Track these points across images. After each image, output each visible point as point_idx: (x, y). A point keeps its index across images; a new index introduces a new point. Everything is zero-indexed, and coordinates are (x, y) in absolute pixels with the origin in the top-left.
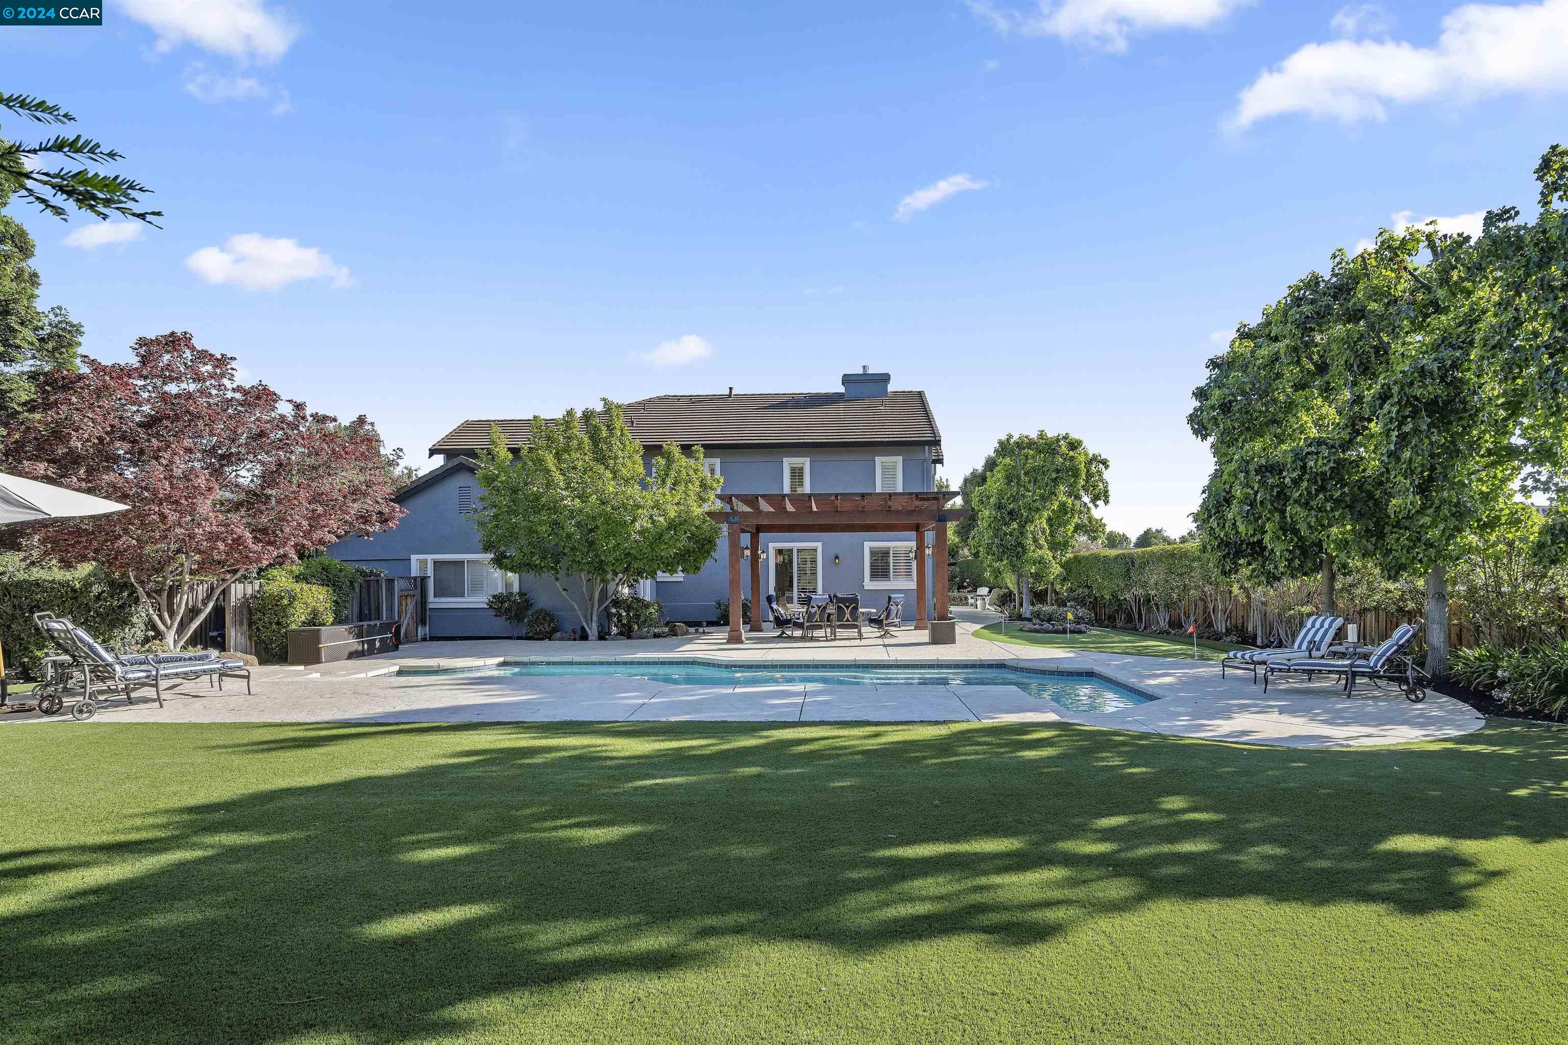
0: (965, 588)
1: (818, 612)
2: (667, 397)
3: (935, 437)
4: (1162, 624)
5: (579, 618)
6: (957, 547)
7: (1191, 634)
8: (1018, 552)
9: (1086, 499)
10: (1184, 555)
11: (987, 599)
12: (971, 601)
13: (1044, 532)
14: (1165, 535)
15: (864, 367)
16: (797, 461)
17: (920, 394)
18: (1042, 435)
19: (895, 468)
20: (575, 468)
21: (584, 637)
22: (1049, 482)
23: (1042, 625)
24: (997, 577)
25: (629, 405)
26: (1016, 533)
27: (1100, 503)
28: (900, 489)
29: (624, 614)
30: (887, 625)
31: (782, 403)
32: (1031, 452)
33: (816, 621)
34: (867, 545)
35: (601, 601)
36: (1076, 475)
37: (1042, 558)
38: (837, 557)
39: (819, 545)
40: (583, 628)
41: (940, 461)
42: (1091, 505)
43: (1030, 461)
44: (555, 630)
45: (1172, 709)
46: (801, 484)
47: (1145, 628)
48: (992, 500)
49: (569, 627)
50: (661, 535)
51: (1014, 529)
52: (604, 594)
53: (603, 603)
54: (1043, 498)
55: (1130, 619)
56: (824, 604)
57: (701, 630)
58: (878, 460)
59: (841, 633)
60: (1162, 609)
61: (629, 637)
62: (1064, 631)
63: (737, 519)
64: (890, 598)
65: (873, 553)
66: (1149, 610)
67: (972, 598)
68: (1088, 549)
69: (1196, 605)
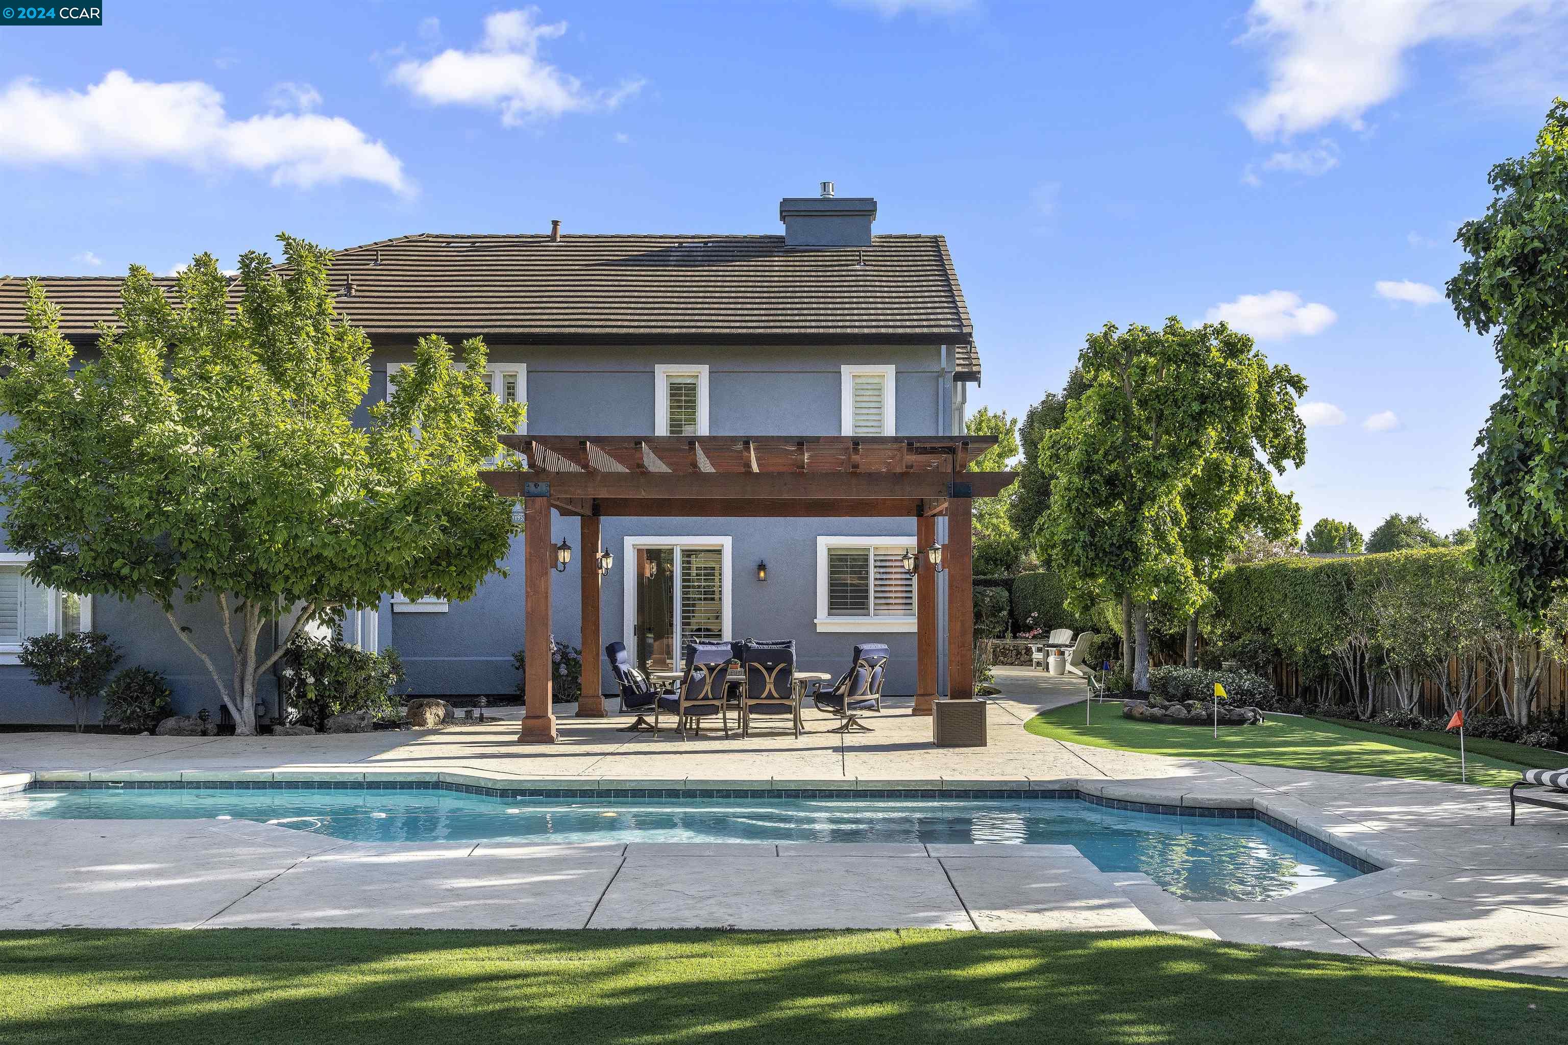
0: (1029, 628)
1: (709, 681)
2: (423, 239)
3: (961, 326)
4: (1405, 703)
5: (215, 687)
6: (1016, 549)
7: (1456, 732)
8: (1125, 560)
9: (1262, 456)
10: (1447, 568)
11: (1069, 653)
12: (1037, 656)
13: (1176, 521)
14: (1425, 527)
15: (825, 185)
16: (682, 371)
17: (936, 242)
18: (1172, 328)
19: (879, 389)
20: (205, 378)
21: (227, 728)
22: (1188, 421)
23: (1166, 708)
24: (1086, 609)
25: (347, 253)
26: (1122, 520)
27: (1288, 463)
28: (890, 430)
29: (311, 680)
30: (852, 706)
31: (652, 255)
32: (1152, 360)
33: (706, 698)
34: (824, 543)
35: (263, 653)
36: (1239, 407)
37: (1171, 571)
38: (762, 567)
39: (726, 543)
40: (224, 709)
41: (974, 376)
42: (1270, 468)
43: (1152, 378)
44: (166, 712)
45: (1399, 894)
46: (692, 420)
47: (1373, 716)
48: (1075, 456)
49: (194, 708)
50: (387, 521)
51: (1118, 513)
52: (269, 636)
53: (268, 657)
54: (1175, 453)
55: (1344, 696)
56: (721, 661)
57: (476, 713)
58: (848, 372)
59: (758, 722)
60: (1405, 676)
61: (321, 729)
62: (1208, 721)
63: (543, 487)
64: (858, 651)
65: (838, 560)
66: (1382, 677)
67: (1039, 650)
68: (1268, 554)
69: (1471, 669)
